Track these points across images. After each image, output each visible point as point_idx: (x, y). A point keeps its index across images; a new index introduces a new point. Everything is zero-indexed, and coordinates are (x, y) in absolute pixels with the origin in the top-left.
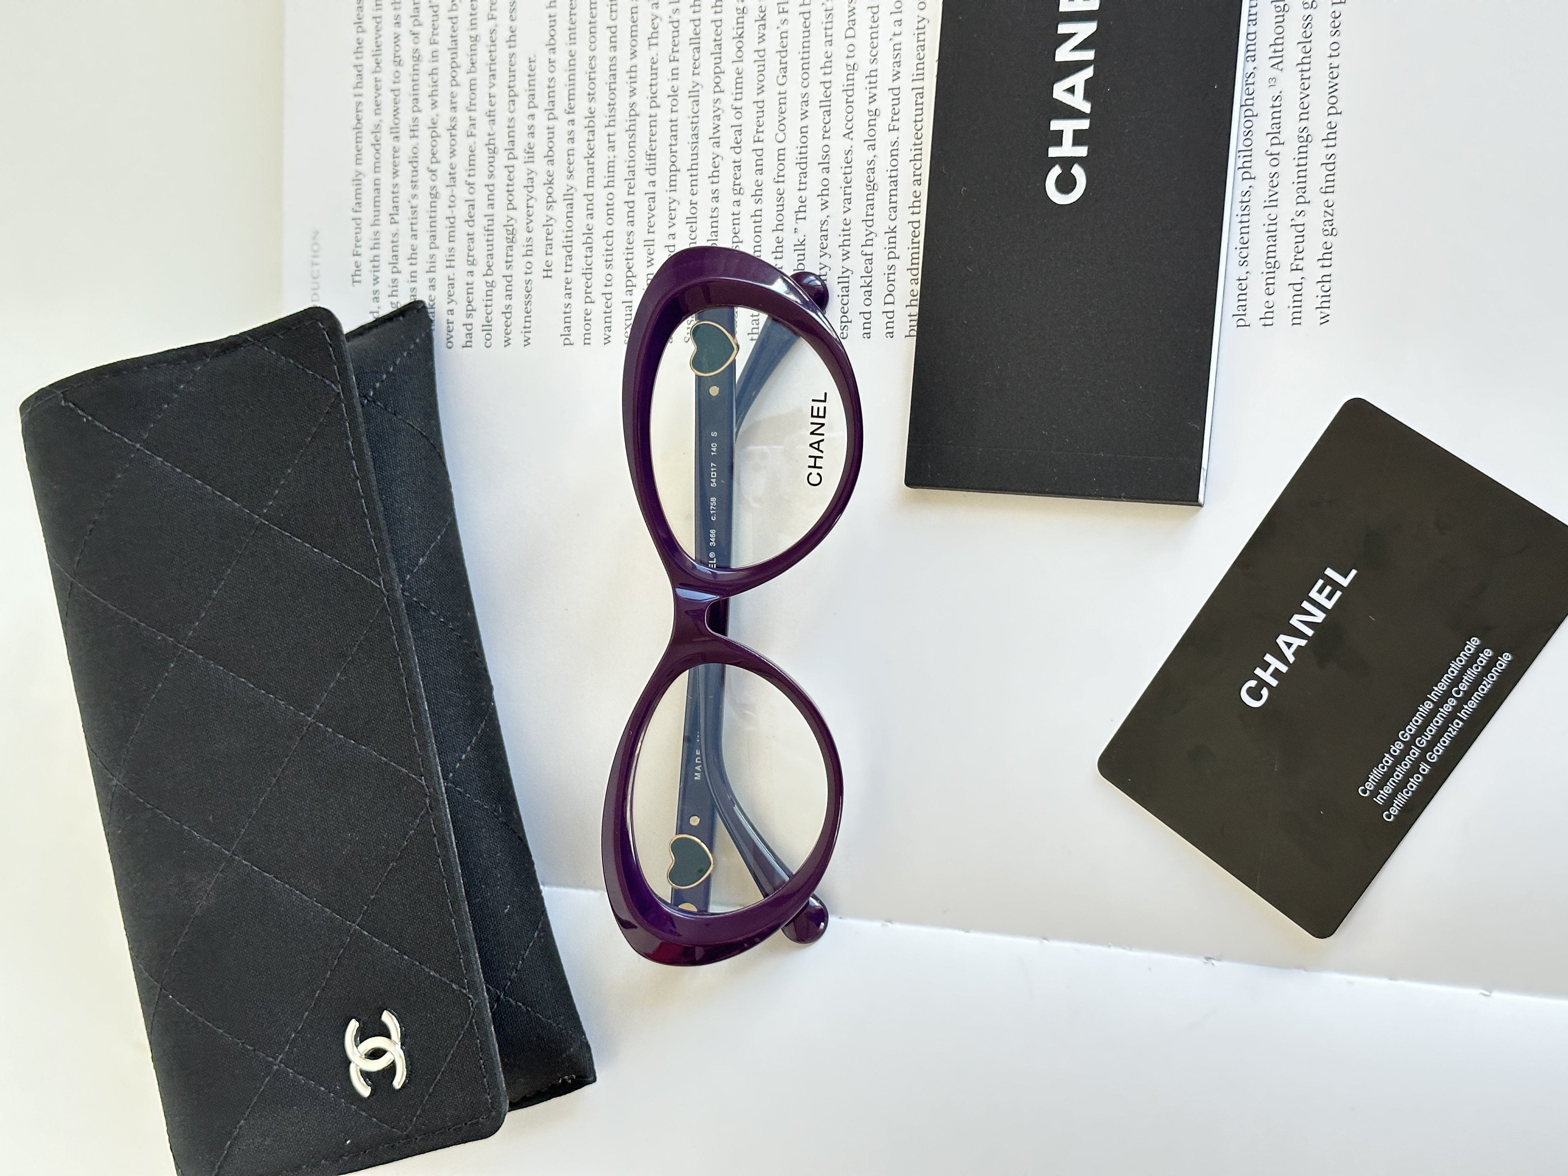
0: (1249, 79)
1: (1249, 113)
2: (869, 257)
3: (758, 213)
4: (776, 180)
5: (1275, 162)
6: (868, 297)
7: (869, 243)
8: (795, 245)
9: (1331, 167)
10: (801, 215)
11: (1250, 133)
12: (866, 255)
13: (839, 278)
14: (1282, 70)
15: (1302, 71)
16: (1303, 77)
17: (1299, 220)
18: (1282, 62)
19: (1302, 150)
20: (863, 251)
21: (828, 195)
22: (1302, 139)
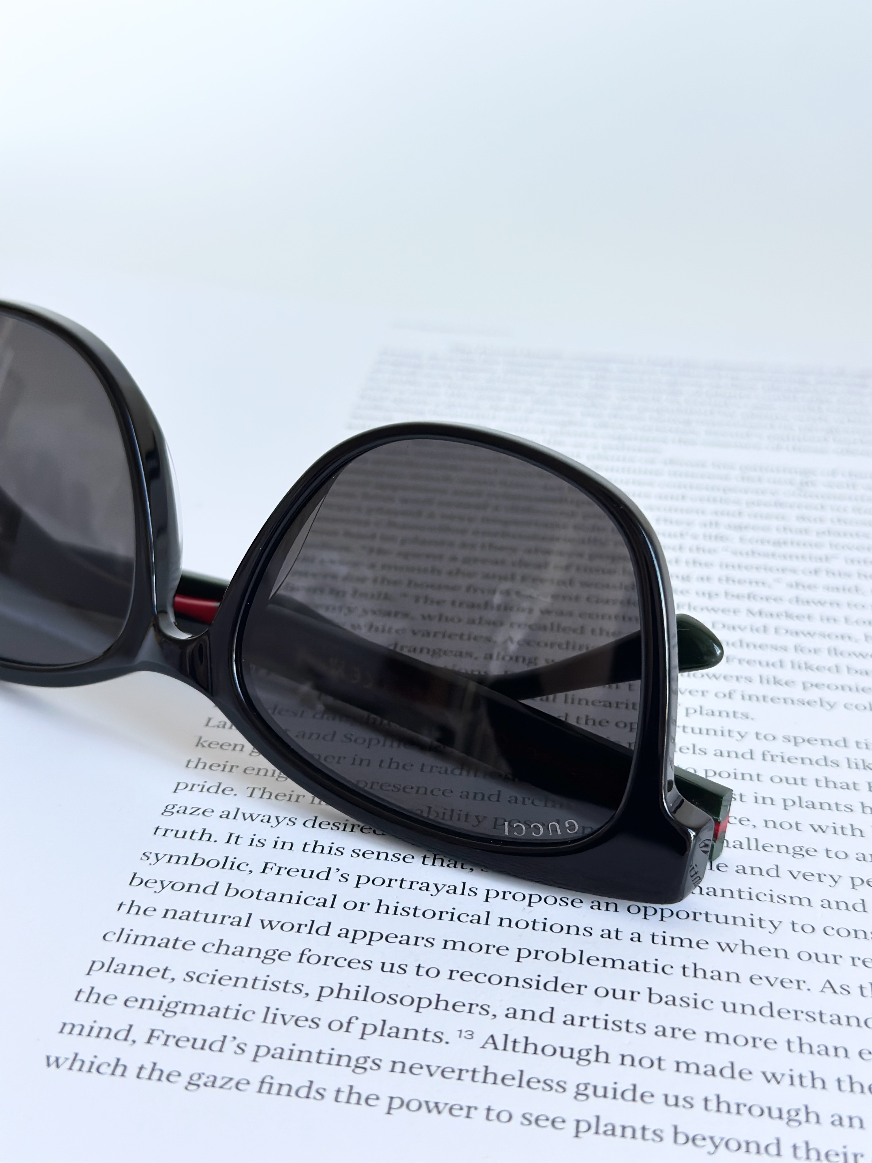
0: (479, 1007)
1: (425, 1003)
3: (436, 572)
5: (335, 1026)
9: (303, 1092)
10: (422, 600)
11: (392, 1002)
14: (483, 1047)
15: (474, 1071)
16: (464, 1072)
17: (230, 1046)
18: (496, 1048)
19: (344, 1061)
21: (439, 620)
22: (362, 1061)
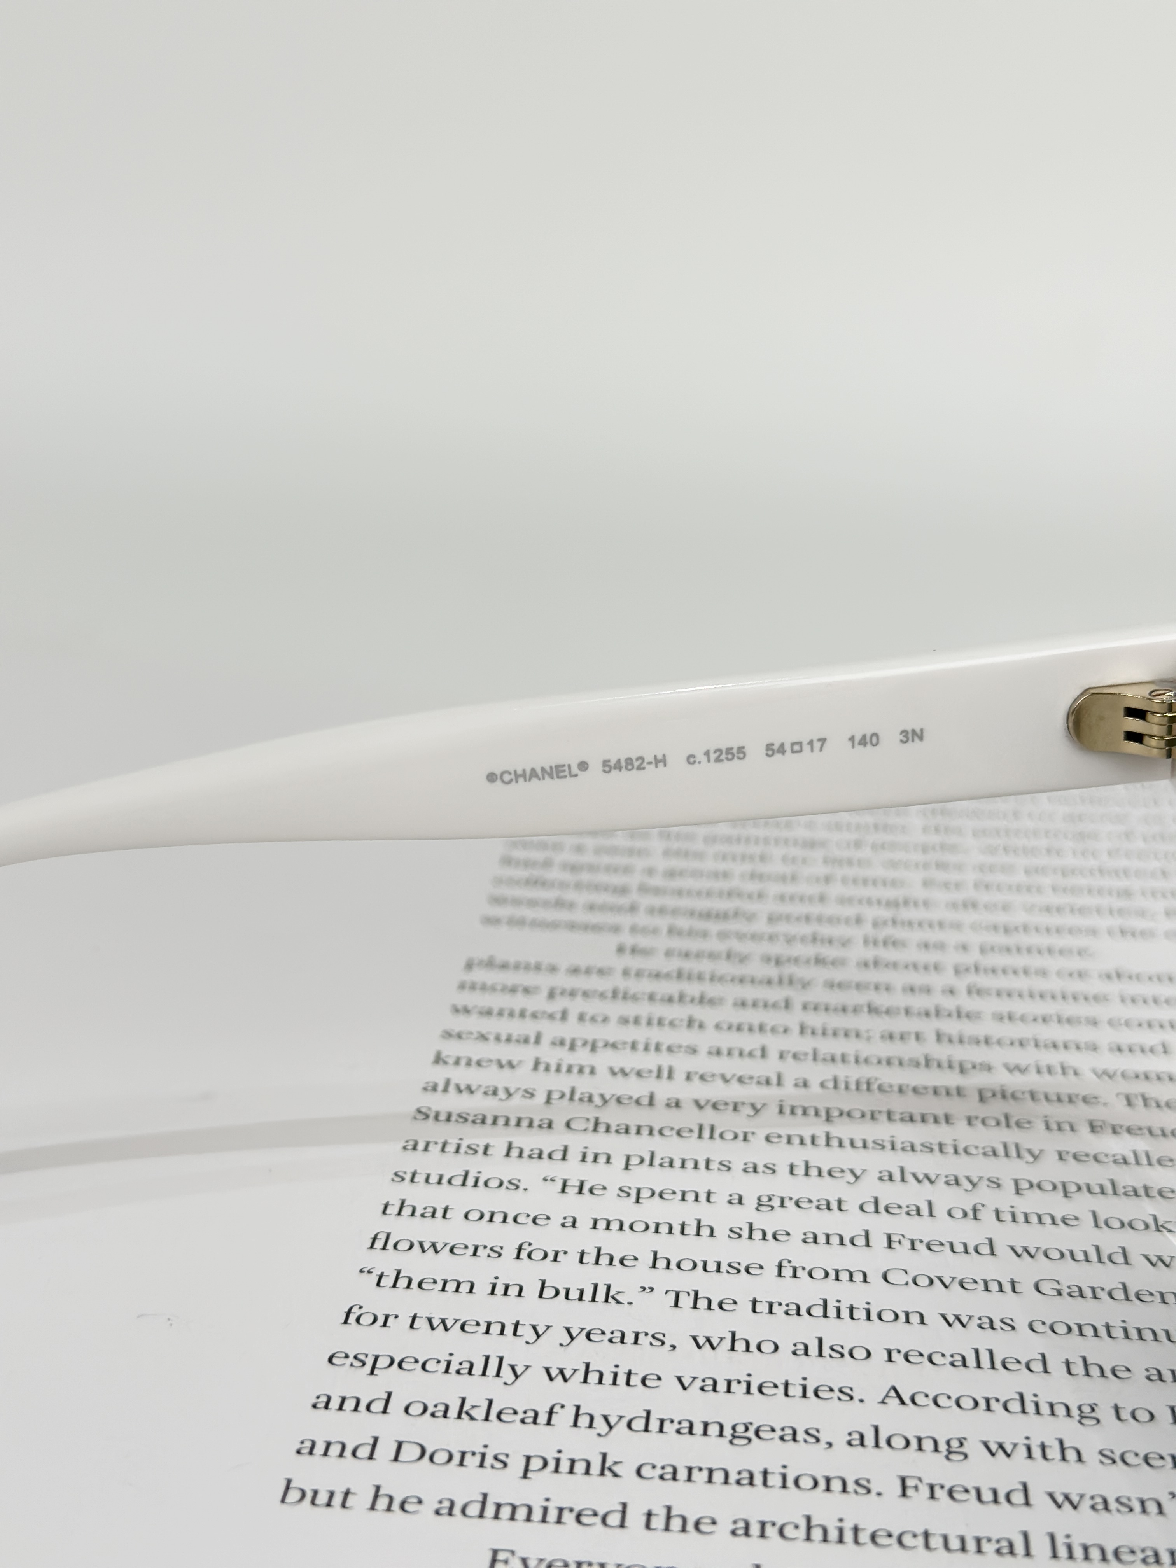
2: (543, 1418)
3: (705, 1231)
4: (785, 1263)
6: (431, 1409)
7: (584, 1421)
8: (609, 1287)
10: (686, 1301)
12: (551, 1412)
13: (501, 1360)
20: (563, 1407)
21: (733, 1349)
